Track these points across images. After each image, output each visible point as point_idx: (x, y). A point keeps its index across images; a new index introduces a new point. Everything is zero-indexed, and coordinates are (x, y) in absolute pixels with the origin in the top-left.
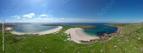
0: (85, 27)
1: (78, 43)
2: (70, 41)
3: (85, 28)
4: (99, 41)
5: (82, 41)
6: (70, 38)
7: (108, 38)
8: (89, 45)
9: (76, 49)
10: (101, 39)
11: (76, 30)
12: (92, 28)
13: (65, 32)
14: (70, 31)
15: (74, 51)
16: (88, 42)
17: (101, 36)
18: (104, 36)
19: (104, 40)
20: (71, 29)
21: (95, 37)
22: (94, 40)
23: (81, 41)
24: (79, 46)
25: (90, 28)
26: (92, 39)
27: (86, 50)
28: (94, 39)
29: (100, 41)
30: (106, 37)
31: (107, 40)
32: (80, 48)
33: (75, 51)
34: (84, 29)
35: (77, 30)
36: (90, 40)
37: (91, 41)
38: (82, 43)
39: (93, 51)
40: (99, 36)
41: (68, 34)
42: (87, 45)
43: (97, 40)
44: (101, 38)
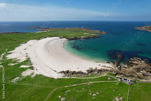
0: (72, 35)
1: (56, 78)
2: (33, 76)
3: (75, 39)
4: (112, 75)
5: (68, 72)
6: (32, 68)
7: (144, 75)
8: (86, 81)
9: (52, 92)
10: (121, 72)
11: (47, 46)
12: (94, 37)
13: (9, 57)
14: (27, 51)
15: (48, 97)
16: (82, 73)
17: (122, 65)
18: (131, 65)
19: (131, 76)
20: (30, 42)
21: (102, 64)
22: (100, 71)
23: (63, 72)
24: (59, 85)
25: (89, 38)
26: (94, 68)
27: (77, 91)
28: (99, 68)
29: (117, 76)
30: (138, 70)
31: (140, 78)
32: (61, 87)
33: (49, 95)
34: (70, 39)
35: (50, 44)
36: (88, 71)
37: (91, 71)
38: (66, 77)
39: (94, 95)
40: (114, 63)
41: (24, 59)
42: (80, 81)
43: (107, 70)
44: (120, 69)
